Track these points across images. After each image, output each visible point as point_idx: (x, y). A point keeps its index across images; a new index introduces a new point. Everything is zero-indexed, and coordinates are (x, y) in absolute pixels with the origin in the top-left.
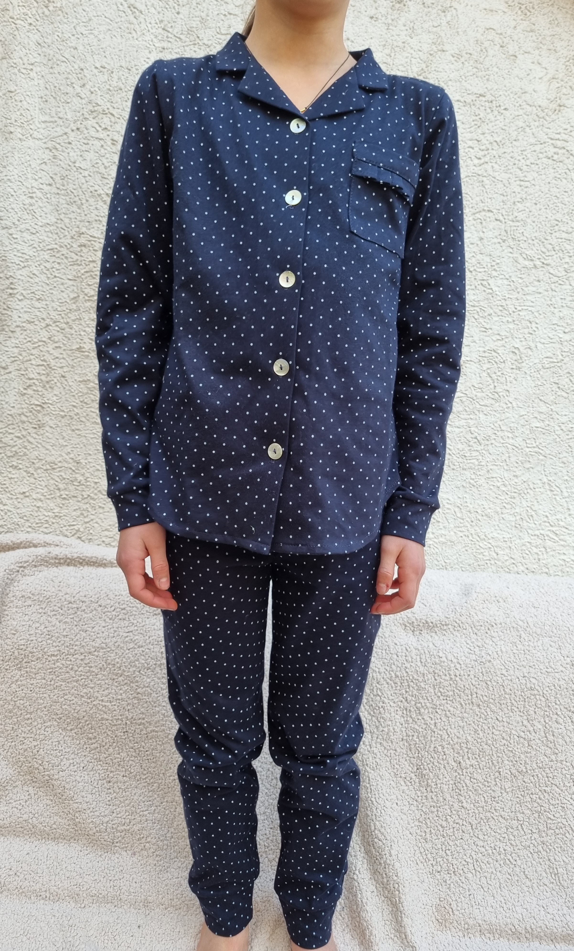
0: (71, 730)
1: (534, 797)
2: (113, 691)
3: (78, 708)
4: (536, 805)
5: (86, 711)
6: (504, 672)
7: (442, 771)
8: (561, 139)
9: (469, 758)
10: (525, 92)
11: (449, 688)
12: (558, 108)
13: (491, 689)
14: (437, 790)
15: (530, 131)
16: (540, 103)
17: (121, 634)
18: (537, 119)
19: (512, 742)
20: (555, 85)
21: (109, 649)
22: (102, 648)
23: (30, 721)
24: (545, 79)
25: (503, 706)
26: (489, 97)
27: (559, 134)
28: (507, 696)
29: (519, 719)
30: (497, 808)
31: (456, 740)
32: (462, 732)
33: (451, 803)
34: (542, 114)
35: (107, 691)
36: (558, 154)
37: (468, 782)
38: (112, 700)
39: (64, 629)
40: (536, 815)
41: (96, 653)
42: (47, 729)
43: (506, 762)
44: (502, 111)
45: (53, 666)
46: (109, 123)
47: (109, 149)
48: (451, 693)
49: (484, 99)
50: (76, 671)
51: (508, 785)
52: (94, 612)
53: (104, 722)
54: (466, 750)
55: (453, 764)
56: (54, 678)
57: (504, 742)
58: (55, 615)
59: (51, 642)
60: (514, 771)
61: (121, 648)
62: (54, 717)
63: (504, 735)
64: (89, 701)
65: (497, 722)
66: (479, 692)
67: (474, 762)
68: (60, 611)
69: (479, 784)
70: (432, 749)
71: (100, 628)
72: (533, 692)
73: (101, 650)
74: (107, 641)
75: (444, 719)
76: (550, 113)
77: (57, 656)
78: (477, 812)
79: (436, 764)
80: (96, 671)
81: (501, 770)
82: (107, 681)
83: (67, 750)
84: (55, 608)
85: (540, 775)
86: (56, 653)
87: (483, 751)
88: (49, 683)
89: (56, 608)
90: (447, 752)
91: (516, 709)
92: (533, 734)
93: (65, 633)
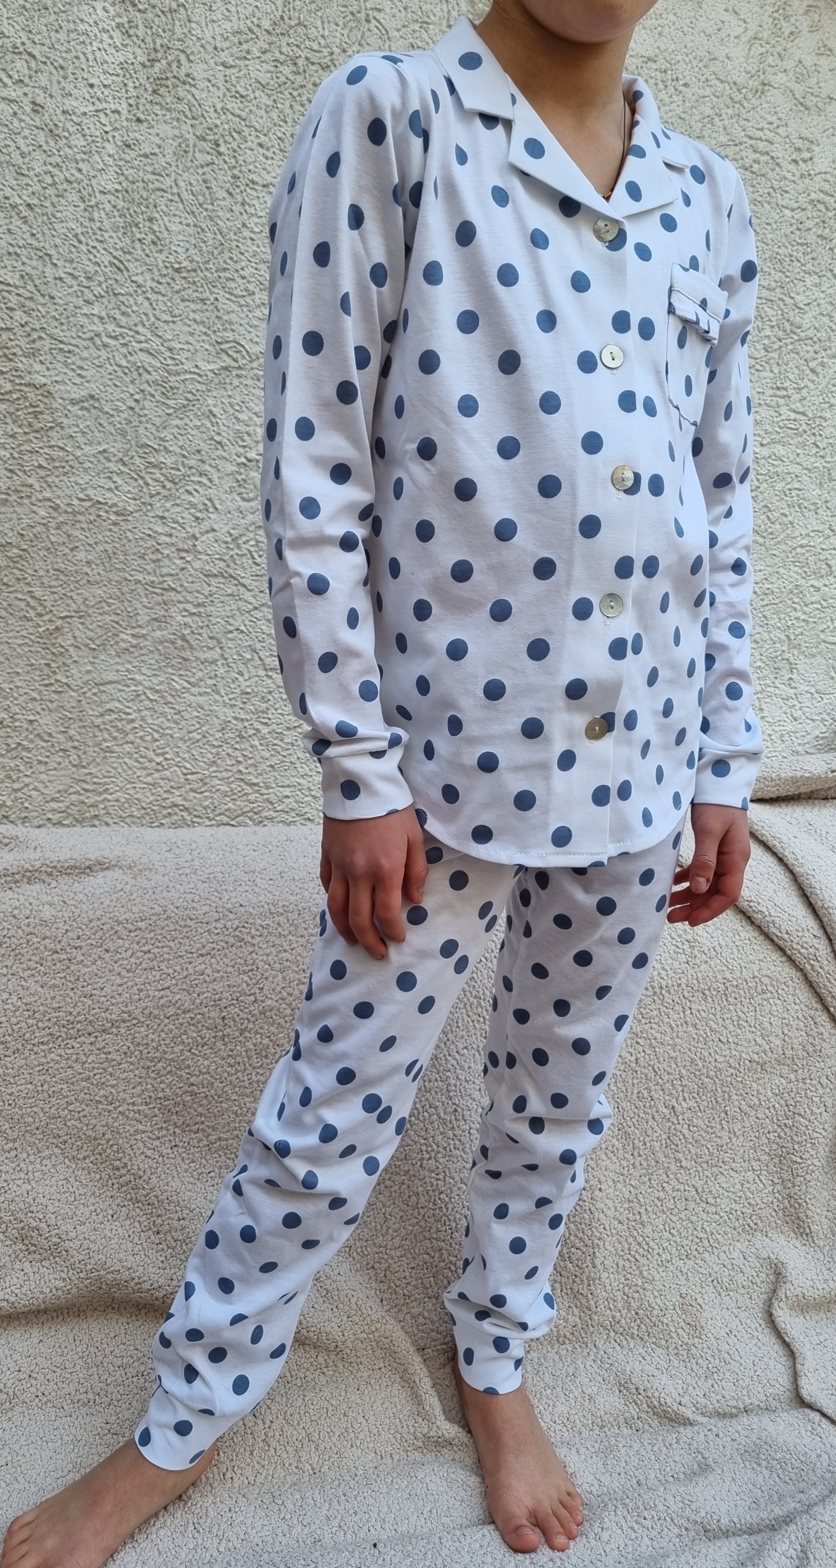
0: (85, 1158)
1: (771, 1136)
2: (149, 1086)
3: (94, 1121)
4: (775, 1147)
5: (107, 1125)
6: (728, 975)
7: (650, 1123)
8: (764, 138)
9: (685, 1100)
10: (714, 59)
11: (653, 1006)
12: (760, 87)
13: (710, 1000)
14: (646, 1152)
15: (719, 123)
16: (735, 78)
17: (151, 993)
18: (731, 104)
19: (741, 1069)
20: (757, 50)
21: (135, 1022)
22: (124, 1021)
23: (13, 1153)
24: (744, 39)
25: (727, 1022)
26: (662, 64)
27: (761, 129)
28: (731, 1008)
29: (750, 1036)
30: (726, 1159)
31: (666, 1077)
32: (674, 1066)
33: (666, 1165)
34: (738, 97)
35: (139, 1088)
36: (759, 163)
37: (686, 1132)
38: (148, 1100)
39: (54, 998)
40: (776, 1160)
41: (114, 1030)
42: (45, 1162)
43: (735, 1097)
44: (681, 88)
45: (44, 1060)
46: (26, 71)
47: (27, 119)
48: (655, 1013)
49: (654, 66)
50: (84, 1063)
51: (737, 1127)
52: (99, 963)
53: (138, 1137)
54: (680, 1089)
55: (665, 1110)
56: (48, 1079)
57: (732, 1070)
58: (33, 975)
59: (35, 1022)
60: (744, 1107)
61: (155, 1017)
62: (54, 1141)
63: (731, 1061)
64: (110, 1108)
65: (721, 1045)
66: (693, 1006)
67: (692, 1103)
68: (40, 968)
69: (702, 1133)
70: (635, 1097)
71: (114, 988)
72: (765, 996)
73: (122, 1025)
74: (130, 1008)
75: (648, 1052)
76: (750, 95)
77: (47, 1043)
78: (700, 1169)
79: (642, 1115)
80: (118, 1058)
81: (728, 1108)
82: (137, 1072)
83: (82, 1191)
84: (30, 963)
85: (777, 1105)
86: (45, 1039)
87: (703, 1086)
88: (40, 1088)
89: (32, 964)
90: (655, 1096)
91: (745, 1024)
92: (769, 1054)
93: (55, 1005)
